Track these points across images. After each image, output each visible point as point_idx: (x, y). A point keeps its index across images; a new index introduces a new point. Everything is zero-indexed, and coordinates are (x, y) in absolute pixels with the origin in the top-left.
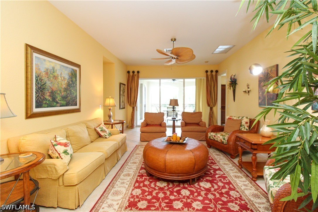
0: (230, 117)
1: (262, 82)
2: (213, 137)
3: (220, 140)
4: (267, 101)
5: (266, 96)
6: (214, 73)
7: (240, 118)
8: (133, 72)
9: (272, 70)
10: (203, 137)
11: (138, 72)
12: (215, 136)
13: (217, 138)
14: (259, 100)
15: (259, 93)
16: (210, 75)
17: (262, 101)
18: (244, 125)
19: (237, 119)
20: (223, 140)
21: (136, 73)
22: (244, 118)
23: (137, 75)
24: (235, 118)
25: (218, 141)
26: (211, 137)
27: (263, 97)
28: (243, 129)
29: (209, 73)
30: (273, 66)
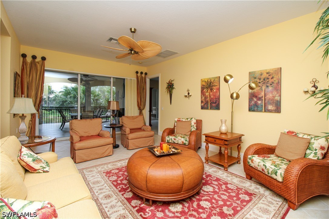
0: (179, 119)
1: (205, 88)
2: (173, 140)
3: (182, 142)
4: (210, 105)
5: (209, 100)
6: (143, 75)
7: (189, 120)
8: (34, 57)
9: (215, 80)
10: (151, 142)
11: (44, 59)
12: (175, 139)
13: (178, 141)
14: (201, 103)
15: (202, 98)
16: (140, 76)
17: (205, 104)
18: (193, 126)
19: (186, 120)
20: (185, 142)
21: (38, 59)
22: (193, 119)
23: (40, 63)
24: (184, 120)
25: (179, 143)
26: (171, 140)
27: (206, 101)
28: (193, 128)
29: (139, 74)
30: (217, 77)
